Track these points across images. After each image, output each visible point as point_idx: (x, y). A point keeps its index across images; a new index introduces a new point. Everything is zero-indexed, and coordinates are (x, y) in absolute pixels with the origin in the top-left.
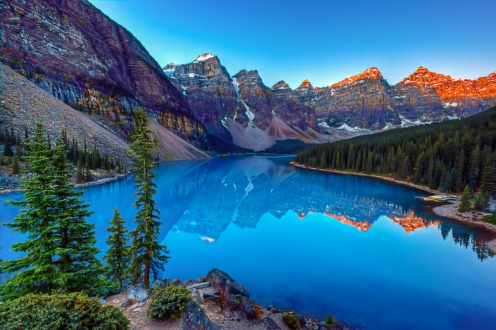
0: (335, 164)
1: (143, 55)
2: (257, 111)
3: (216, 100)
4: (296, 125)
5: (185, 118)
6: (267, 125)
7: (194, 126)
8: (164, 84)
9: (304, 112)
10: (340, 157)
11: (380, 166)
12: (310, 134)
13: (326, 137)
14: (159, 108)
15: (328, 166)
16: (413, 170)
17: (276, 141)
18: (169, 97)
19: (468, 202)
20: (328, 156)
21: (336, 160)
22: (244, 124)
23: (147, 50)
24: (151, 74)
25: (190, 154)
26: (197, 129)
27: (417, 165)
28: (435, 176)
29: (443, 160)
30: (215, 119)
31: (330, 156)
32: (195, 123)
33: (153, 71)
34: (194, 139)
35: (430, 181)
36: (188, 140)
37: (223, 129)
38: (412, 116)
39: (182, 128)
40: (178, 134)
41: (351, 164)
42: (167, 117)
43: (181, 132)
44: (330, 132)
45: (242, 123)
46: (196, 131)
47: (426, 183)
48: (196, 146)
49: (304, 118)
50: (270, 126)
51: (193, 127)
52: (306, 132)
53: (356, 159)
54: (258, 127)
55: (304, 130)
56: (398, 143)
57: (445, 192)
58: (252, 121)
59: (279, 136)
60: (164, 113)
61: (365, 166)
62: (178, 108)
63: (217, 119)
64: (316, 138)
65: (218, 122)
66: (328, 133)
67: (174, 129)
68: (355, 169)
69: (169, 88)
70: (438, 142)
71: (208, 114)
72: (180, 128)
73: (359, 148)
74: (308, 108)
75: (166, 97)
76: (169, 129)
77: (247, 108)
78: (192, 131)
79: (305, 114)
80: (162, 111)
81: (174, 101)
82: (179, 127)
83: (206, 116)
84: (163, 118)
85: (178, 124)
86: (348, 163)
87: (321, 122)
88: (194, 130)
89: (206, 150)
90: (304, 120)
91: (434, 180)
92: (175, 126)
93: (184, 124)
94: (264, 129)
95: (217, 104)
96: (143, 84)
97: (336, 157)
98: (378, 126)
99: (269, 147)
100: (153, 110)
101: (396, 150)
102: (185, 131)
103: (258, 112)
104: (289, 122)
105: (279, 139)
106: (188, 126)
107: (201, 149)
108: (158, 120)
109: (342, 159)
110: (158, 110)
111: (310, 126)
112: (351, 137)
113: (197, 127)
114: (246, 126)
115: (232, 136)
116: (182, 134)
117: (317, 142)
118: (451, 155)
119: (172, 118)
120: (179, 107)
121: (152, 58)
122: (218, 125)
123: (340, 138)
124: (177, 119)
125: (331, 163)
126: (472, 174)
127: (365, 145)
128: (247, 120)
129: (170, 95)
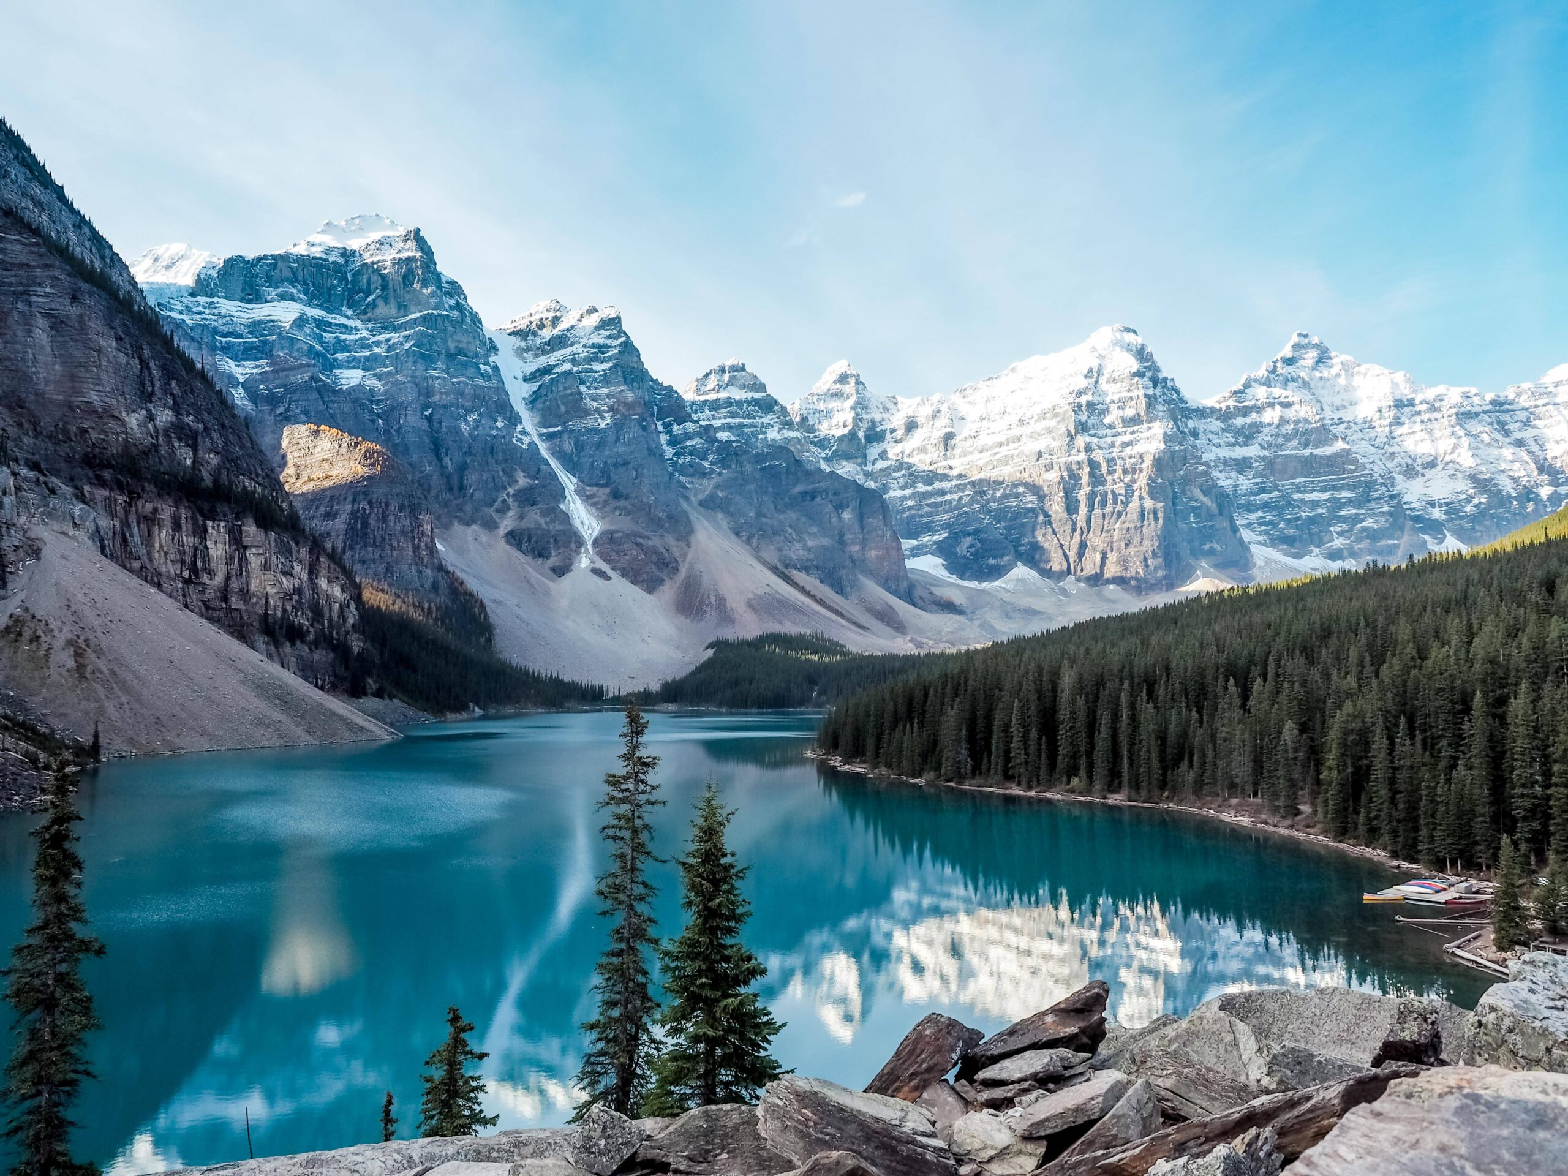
0: (1007, 758)
1: (38, 204)
2: (616, 495)
3: (411, 438)
4: (807, 569)
5: (251, 530)
6: (667, 565)
7: (297, 568)
8: (146, 352)
9: (839, 507)
10: (1025, 726)
11: (1191, 766)
12: (869, 610)
13: (946, 623)
14: (107, 475)
15: (976, 771)
16: (1318, 782)
17: (711, 646)
18: (165, 417)
19: (1517, 908)
20: (972, 724)
21: (1008, 740)
22: (553, 561)
23: (58, 179)
24: (74, 298)
25: (277, 715)
26: (314, 587)
27: (1331, 757)
28: (1401, 806)
29: (1419, 737)
30: (403, 533)
31: (981, 723)
32: (304, 552)
33: (85, 286)
34: (295, 634)
35: (1385, 828)
36: (260, 640)
37: (443, 584)
38: (1290, 532)
39: (228, 578)
40: (208, 611)
41: (1075, 756)
42: (151, 521)
43: (225, 599)
44: (958, 599)
45: (541, 553)
46: (307, 593)
47: (1372, 837)
48: (307, 671)
49: (841, 535)
50: (683, 572)
51: (288, 574)
52: (854, 598)
53: (1091, 736)
54: (624, 573)
55: (841, 591)
56: (1251, 662)
57: (1442, 870)
58: (595, 543)
59: (725, 616)
60: (134, 496)
61: (1131, 764)
62: (216, 474)
63: (413, 533)
64: (899, 627)
65: (416, 549)
66: (949, 607)
67: (187, 582)
68: (1090, 777)
69: (169, 375)
70: (1395, 661)
71: (364, 504)
72: (219, 579)
73: (1100, 683)
74: (860, 488)
75: (151, 418)
76: (159, 586)
77: (569, 482)
78: (286, 596)
79: (847, 515)
80: (121, 487)
81: (192, 439)
82: (211, 574)
83: (353, 514)
84: (126, 524)
85: (206, 558)
86: (1062, 751)
87: (916, 552)
88: (298, 591)
89: (355, 691)
90: (841, 541)
91: (1399, 821)
92: (194, 570)
93: (244, 560)
94: (651, 585)
95: (415, 458)
96: (26, 345)
97: (1006, 728)
98: (1160, 574)
99: (681, 674)
100: (71, 480)
101: (1245, 696)
102: (245, 594)
103: (622, 503)
104: (770, 553)
105: (730, 634)
106: (266, 567)
107: (333, 688)
108: (97, 535)
109: (1034, 734)
110: (102, 483)
111: (870, 573)
112: (1055, 626)
113: (313, 572)
114: (560, 571)
115: (493, 619)
116: (230, 610)
117: (902, 646)
118: (1443, 716)
119: (177, 527)
120: (219, 469)
121: (82, 222)
122: (418, 560)
123: (1008, 630)
124: (201, 533)
125: (990, 754)
126: (1523, 795)
127: (1121, 671)
128: (571, 540)
129: (176, 409)
